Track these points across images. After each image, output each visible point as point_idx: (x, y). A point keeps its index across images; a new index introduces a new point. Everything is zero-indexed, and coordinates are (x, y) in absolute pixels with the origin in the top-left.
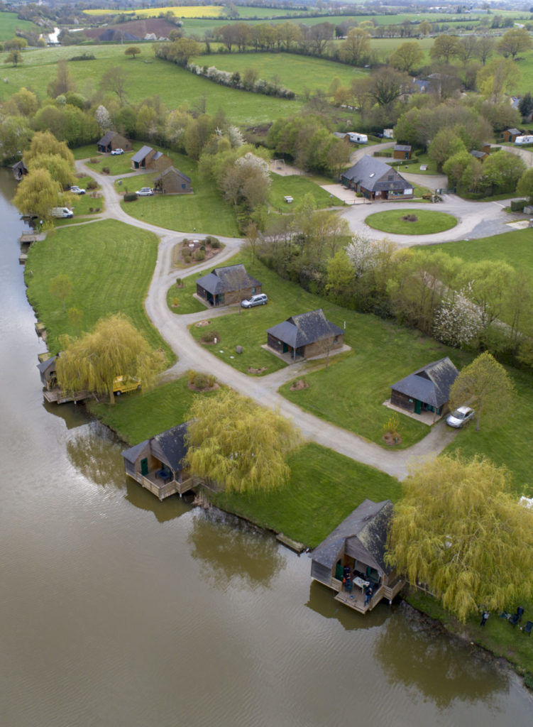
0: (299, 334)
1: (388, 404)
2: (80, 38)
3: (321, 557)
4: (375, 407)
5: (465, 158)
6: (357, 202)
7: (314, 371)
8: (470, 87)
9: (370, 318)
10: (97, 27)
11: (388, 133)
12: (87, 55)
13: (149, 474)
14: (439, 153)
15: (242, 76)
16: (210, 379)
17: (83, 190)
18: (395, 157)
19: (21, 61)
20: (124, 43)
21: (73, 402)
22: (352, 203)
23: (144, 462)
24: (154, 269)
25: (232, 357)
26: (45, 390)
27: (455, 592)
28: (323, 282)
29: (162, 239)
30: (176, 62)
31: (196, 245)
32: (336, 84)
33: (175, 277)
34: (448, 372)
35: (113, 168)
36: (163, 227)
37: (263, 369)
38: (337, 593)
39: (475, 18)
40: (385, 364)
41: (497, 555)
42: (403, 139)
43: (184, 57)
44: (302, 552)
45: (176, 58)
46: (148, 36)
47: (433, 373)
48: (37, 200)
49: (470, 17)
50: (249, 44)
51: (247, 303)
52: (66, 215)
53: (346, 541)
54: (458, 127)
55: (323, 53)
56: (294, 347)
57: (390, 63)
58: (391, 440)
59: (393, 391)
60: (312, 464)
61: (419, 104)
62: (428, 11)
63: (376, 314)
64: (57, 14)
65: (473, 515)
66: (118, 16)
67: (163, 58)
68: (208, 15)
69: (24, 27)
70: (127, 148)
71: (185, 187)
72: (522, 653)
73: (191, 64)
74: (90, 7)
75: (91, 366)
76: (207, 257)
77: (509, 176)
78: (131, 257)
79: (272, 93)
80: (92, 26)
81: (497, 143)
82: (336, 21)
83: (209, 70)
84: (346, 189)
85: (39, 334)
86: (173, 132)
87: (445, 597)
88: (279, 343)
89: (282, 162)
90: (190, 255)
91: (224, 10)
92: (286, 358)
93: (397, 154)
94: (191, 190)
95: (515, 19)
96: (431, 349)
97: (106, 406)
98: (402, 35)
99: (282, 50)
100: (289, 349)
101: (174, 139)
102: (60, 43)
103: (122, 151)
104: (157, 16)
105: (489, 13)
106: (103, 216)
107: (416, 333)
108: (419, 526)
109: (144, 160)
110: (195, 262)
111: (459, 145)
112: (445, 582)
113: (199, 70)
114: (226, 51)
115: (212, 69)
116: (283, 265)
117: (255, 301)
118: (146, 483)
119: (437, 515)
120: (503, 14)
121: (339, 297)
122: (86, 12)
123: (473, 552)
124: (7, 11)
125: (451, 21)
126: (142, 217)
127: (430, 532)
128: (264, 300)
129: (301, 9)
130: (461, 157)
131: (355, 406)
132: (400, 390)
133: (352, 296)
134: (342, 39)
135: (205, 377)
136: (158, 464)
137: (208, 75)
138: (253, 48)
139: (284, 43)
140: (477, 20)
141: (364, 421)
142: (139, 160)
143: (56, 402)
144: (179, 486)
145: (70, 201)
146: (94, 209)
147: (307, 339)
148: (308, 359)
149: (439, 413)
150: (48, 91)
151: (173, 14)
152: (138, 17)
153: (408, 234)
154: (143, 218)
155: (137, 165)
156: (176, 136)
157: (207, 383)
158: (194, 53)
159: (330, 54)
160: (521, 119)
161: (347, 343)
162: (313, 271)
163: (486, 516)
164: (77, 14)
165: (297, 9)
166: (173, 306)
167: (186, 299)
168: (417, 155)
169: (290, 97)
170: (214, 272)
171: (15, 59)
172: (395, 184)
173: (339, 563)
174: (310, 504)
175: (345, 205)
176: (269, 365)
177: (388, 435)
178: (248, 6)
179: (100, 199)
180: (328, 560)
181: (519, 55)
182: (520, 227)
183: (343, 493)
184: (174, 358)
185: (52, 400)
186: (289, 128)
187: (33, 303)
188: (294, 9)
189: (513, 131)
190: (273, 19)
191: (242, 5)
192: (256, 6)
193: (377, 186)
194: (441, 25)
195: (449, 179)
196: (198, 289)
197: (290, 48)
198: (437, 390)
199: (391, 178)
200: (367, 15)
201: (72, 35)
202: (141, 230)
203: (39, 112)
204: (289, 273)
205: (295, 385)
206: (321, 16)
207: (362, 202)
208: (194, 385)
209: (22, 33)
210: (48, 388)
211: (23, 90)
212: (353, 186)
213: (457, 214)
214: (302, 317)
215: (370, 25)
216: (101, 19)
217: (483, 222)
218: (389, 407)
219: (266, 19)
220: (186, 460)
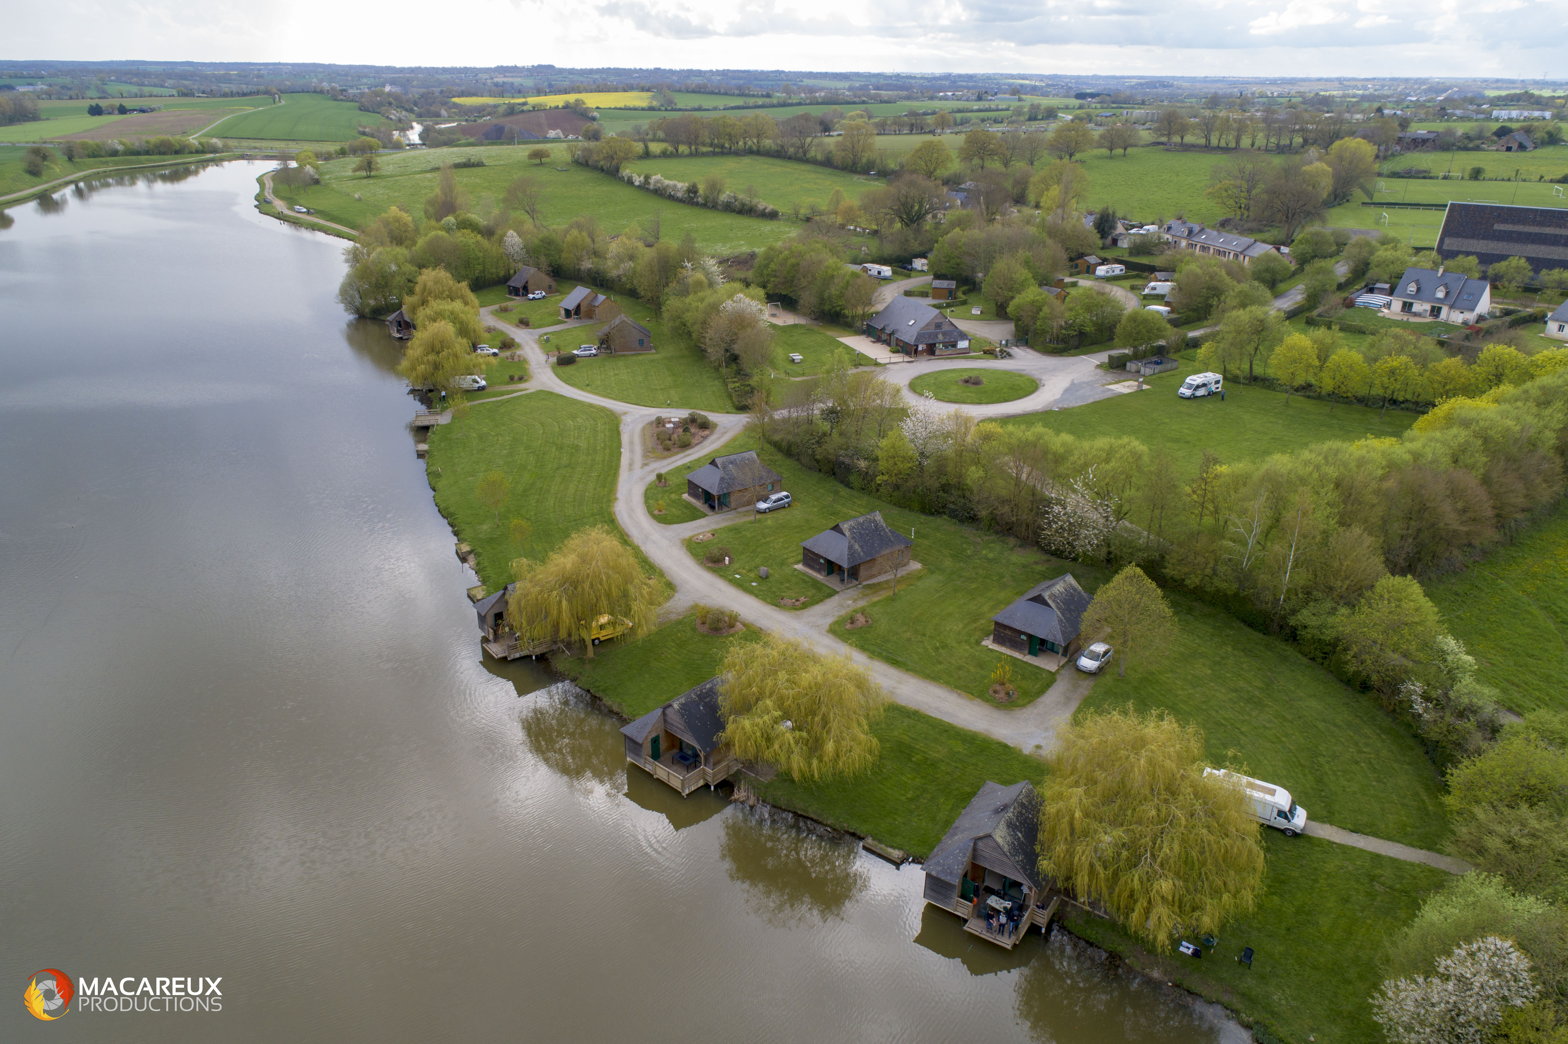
0: (851, 547)
1: (988, 643)
2: (455, 137)
3: (940, 869)
4: (972, 648)
5: (1038, 298)
6: (893, 360)
7: (875, 599)
8: (1020, 200)
9: (942, 522)
10: (475, 121)
11: (919, 264)
12: (472, 161)
13: (662, 758)
14: (1000, 291)
15: (701, 189)
16: (730, 617)
17: (496, 351)
18: (934, 298)
19: (377, 169)
20: (518, 143)
21: (531, 656)
22: (887, 361)
23: (655, 741)
24: (619, 460)
25: (754, 584)
26: (485, 640)
27: (1147, 912)
28: (871, 472)
29: (623, 418)
30: (602, 170)
31: (677, 425)
32: (837, 198)
33: (652, 471)
34: (1072, 595)
35: (533, 318)
36: (621, 400)
37: (802, 599)
38: (965, 921)
39: (1004, 107)
40: (974, 586)
41: (1202, 852)
42: (943, 272)
43: (614, 163)
44: (902, 862)
45: (602, 163)
46: (552, 134)
47: (1053, 597)
48: (436, 366)
49: (997, 106)
50: (704, 145)
51: (763, 506)
52: (477, 385)
53: (975, 844)
54: (1022, 254)
55: (808, 156)
56: (845, 565)
57: (906, 168)
58: (1002, 695)
59: (997, 623)
60: (896, 733)
61: (960, 223)
62: (937, 98)
63: (950, 516)
64: (415, 104)
65: (1162, 797)
66: (505, 107)
67: (583, 163)
68: (631, 104)
69: (369, 121)
70: (550, 290)
71: (643, 344)
72: (1243, 995)
73: (626, 172)
74: (462, 94)
75: (564, 603)
76: (694, 441)
77: (1100, 321)
78: (583, 444)
79: (746, 211)
80: (466, 120)
81: (1071, 275)
82: (817, 111)
83: (654, 179)
84: (874, 342)
85: (463, 559)
86: (617, 266)
87: (1135, 916)
88: (822, 561)
89: (777, 306)
90: (670, 439)
91: (653, 98)
92: (832, 582)
93: (937, 293)
94: (651, 348)
95: (1059, 109)
96: (1036, 563)
97: (582, 661)
98: (912, 130)
99: (750, 152)
100: (836, 568)
101: (619, 276)
102: (424, 144)
103: (544, 294)
104: (560, 106)
105: (1020, 100)
106: (531, 386)
107: (1012, 541)
108: (1087, 815)
109: (578, 307)
110: (677, 450)
111: (1026, 280)
112: (1131, 895)
113: (638, 180)
114: (672, 153)
115: (655, 178)
116: (810, 452)
117: (774, 502)
118: (661, 771)
119: (1109, 799)
120: (1041, 102)
121: (896, 493)
122: (456, 100)
123: (1170, 849)
124: (341, 100)
125: (972, 111)
126: (586, 387)
127: (1103, 824)
128: (786, 500)
129: (763, 96)
130: (1032, 297)
131: (943, 648)
132: (1006, 622)
133: (914, 492)
134: (828, 136)
135: (722, 613)
136: (675, 742)
137: (651, 187)
138: (711, 149)
139: (752, 142)
140: (1007, 109)
141: (960, 668)
142: (571, 306)
143: (505, 658)
144: (711, 773)
145: (483, 367)
146: (516, 377)
147: (862, 554)
148: (865, 583)
149: (1065, 654)
150: (426, 212)
151: (584, 103)
152: (534, 108)
153: (972, 403)
154: (589, 388)
155: (568, 313)
156: (621, 272)
157: (725, 622)
158: (628, 157)
159: (819, 157)
160: (1100, 243)
161: (915, 558)
162: (856, 457)
163: (1181, 797)
164: (444, 104)
165: (757, 96)
166: (656, 512)
167: (674, 502)
168: (964, 293)
169: (773, 216)
170: (713, 463)
171: (369, 166)
172: (944, 334)
173: (965, 875)
174: (903, 792)
175: (876, 364)
176: (810, 594)
177: (998, 688)
178: (687, 92)
179: (522, 363)
180: (951, 873)
181: (1078, 156)
182: (1126, 391)
183: (948, 773)
184: (671, 586)
185: (500, 656)
186: (786, 259)
187: (445, 513)
188: (753, 96)
189: (1092, 259)
190: (724, 109)
191: (680, 91)
192: (699, 92)
193: (920, 337)
194: (959, 116)
195: (1016, 326)
196: (689, 487)
197: (762, 149)
198: (1060, 621)
199: (938, 326)
200: (854, 103)
201: (441, 132)
202: (591, 406)
203: (421, 242)
204: (818, 461)
205: (853, 621)
206: (792, 105)
207: (901, 360)
208: (707, 626)
209: (367, 130)
210: (491, 637)
211: (394, 210)
212: (884, 337)
213: (1036, 374)
214: (852, 523)
215: (862, 116)
216: (481, 110)
217: (1073, 383)
218: (990, 647)
219: (715, 109)
220: (723, 736)
